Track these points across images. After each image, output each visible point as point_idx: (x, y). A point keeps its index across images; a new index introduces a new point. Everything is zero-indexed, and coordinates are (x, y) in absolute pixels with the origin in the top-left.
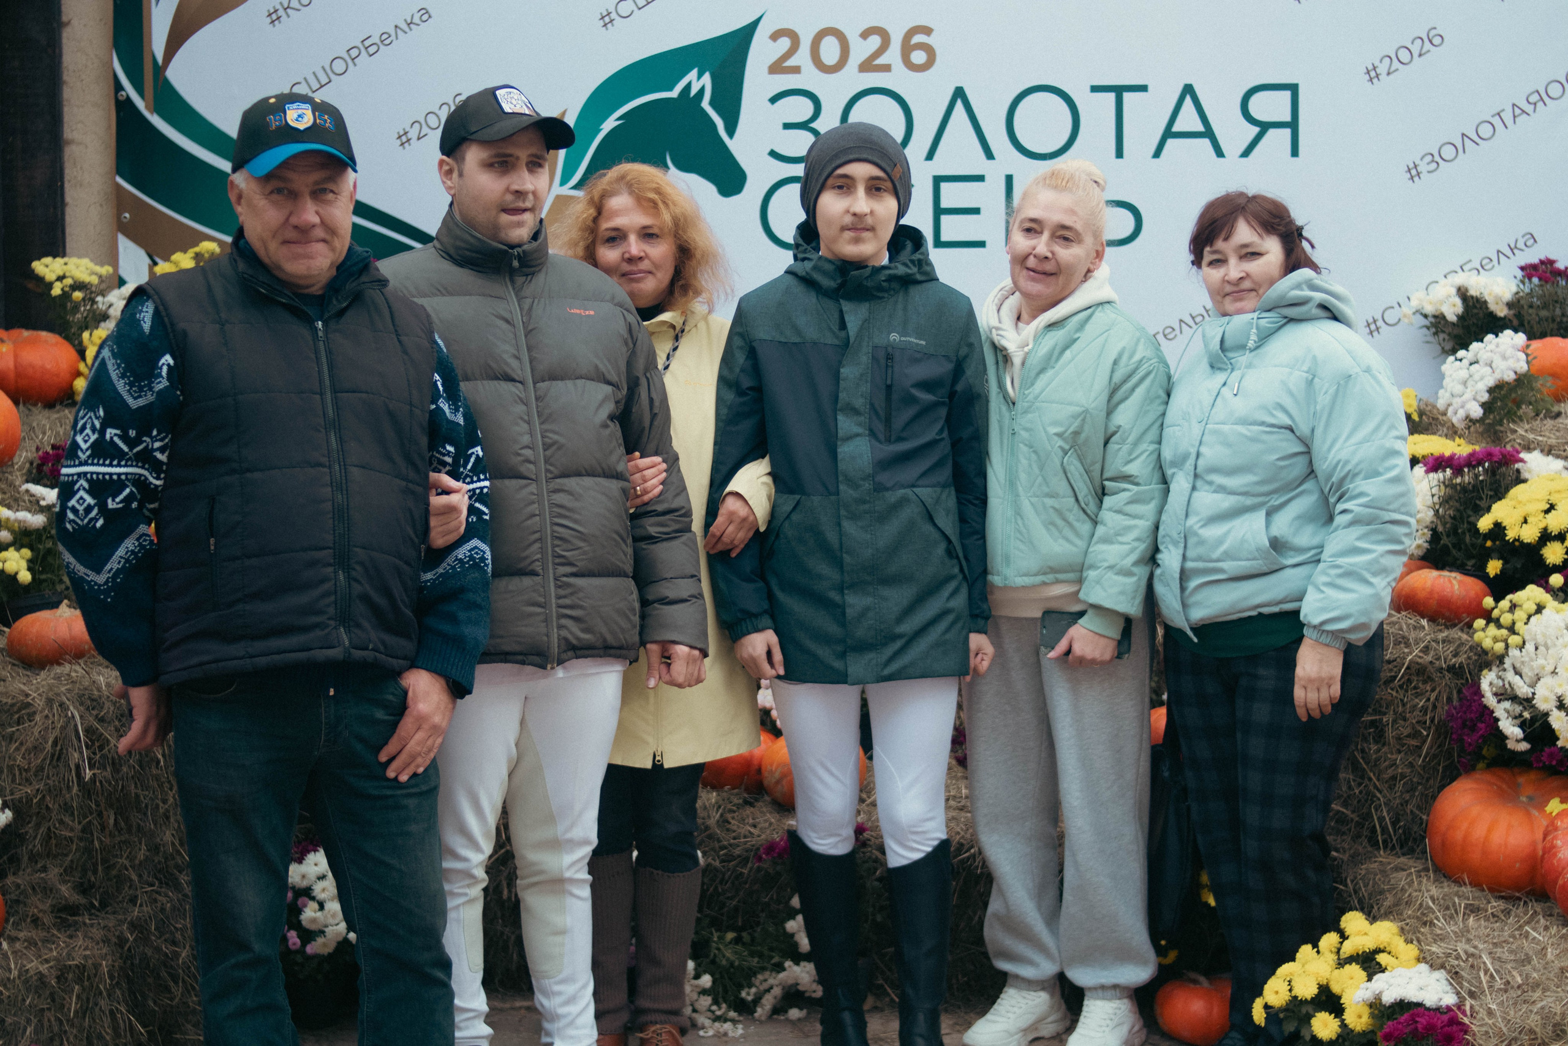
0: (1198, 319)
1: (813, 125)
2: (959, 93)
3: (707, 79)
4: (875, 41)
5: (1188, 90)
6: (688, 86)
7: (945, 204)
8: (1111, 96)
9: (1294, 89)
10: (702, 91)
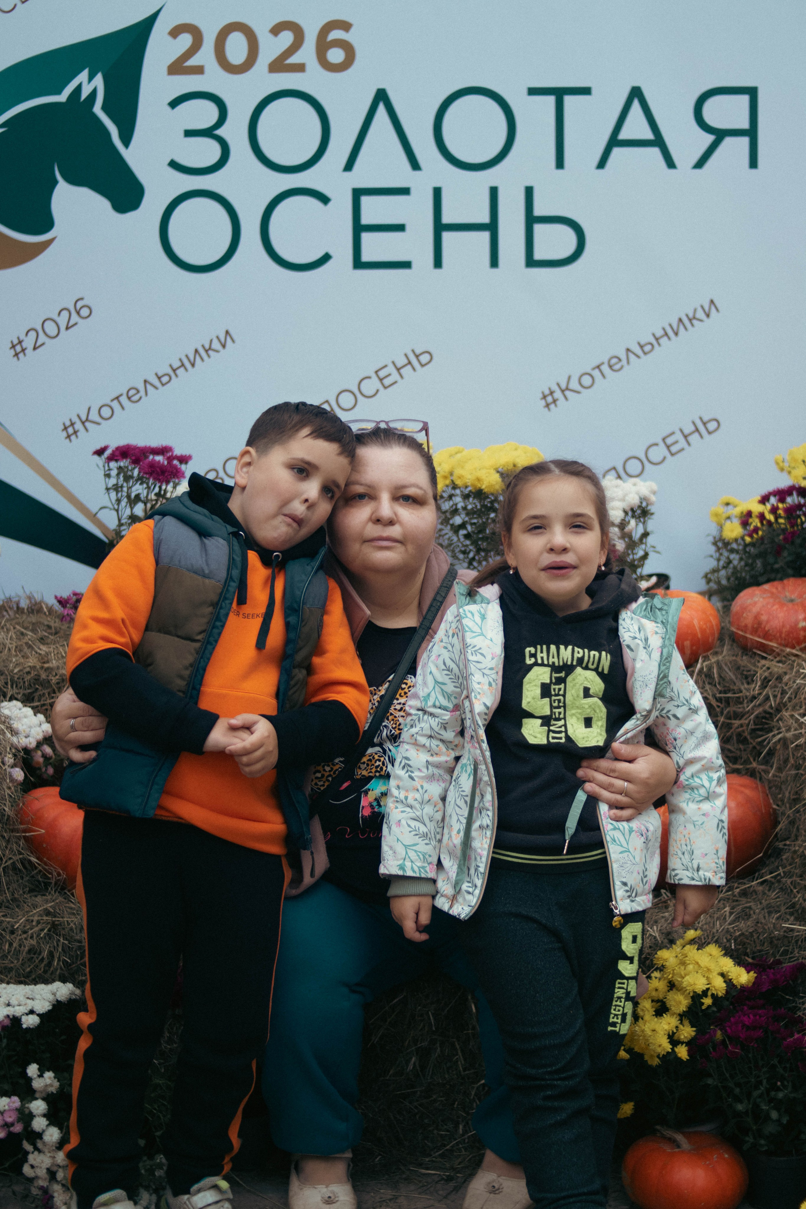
0: (648, 348)
1: (218, 132)
2: (381, 96)
3: (99, 81)
4: (287, 38)
5: (636, 93)
6: (79, 89)
7: (366, 219)
8: (551, 100)
9: (752, 93)
10: (93, 95)
